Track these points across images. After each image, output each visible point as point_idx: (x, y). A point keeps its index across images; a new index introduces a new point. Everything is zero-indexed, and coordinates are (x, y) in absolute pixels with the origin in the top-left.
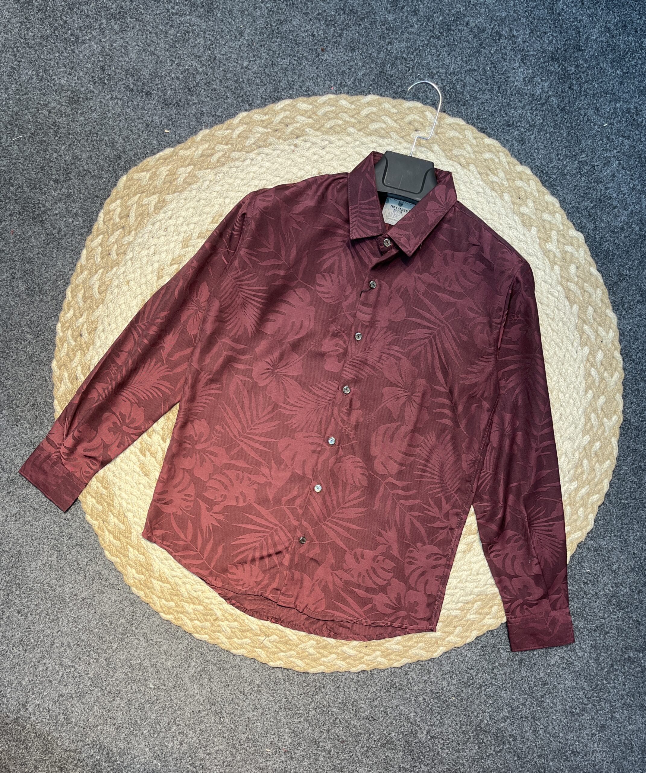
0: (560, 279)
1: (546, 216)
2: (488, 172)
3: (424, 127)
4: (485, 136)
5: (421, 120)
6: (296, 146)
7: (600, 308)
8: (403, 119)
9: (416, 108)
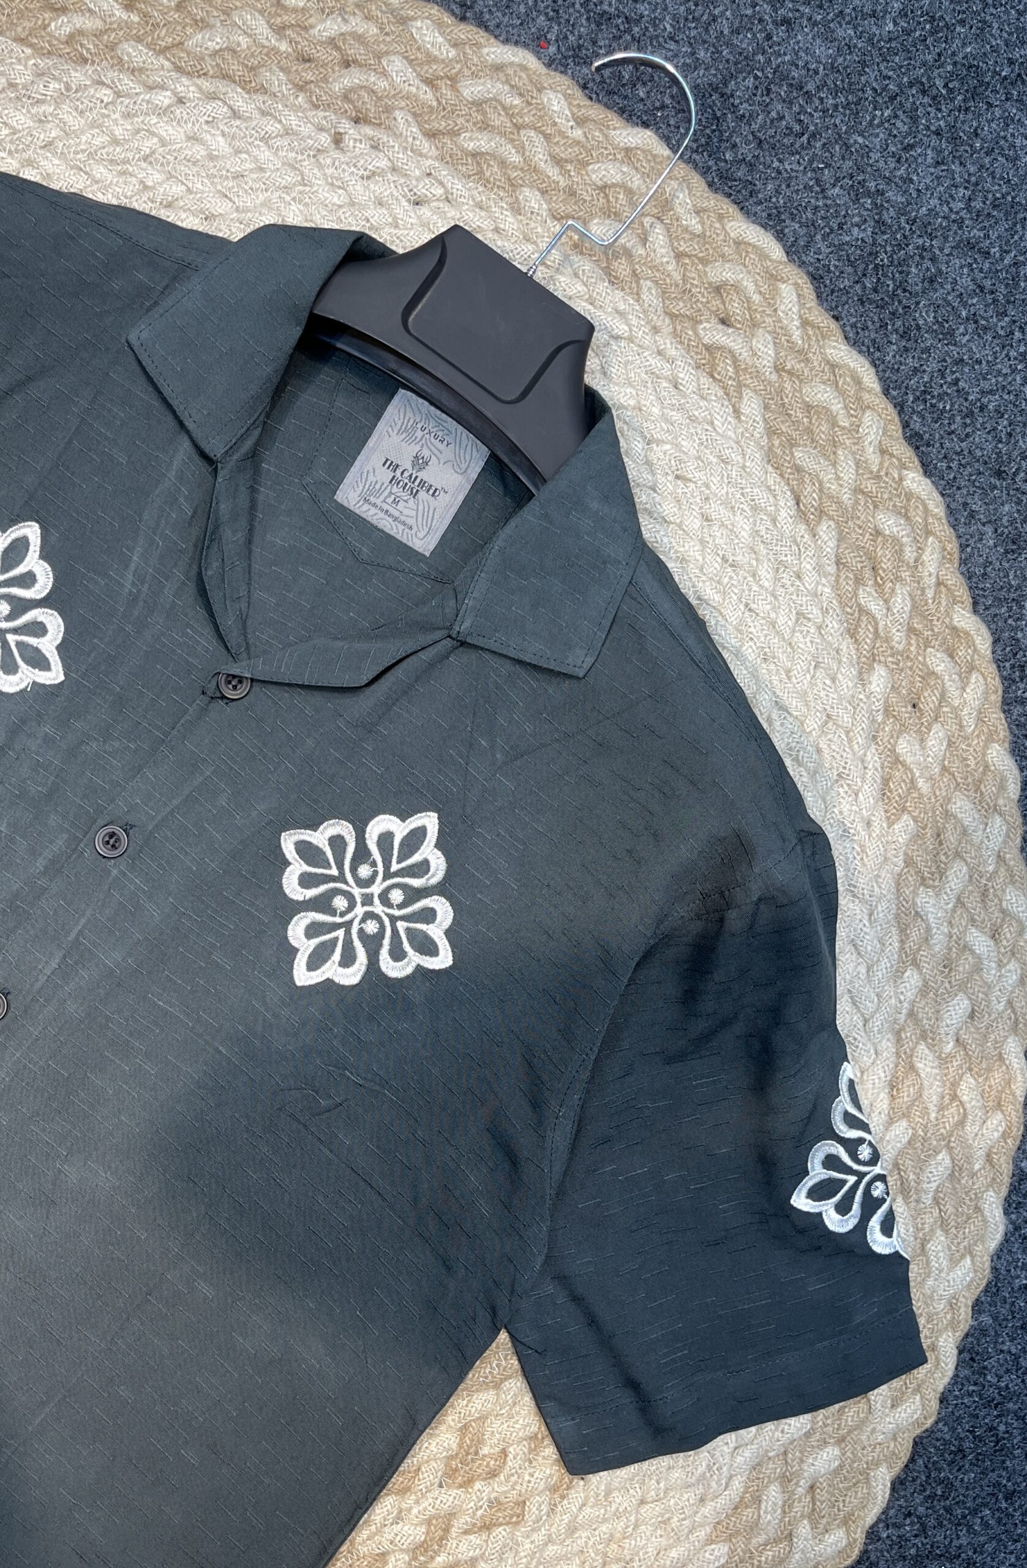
0: (903, 1017)
1: (962, 807)
2: (868, 573)
3: (754, 325)
4: (917, 462)
5: (756, 298)
6: (338, 140)
7: (973, 1175)
8: (704, 261)
9: (763, 256)
